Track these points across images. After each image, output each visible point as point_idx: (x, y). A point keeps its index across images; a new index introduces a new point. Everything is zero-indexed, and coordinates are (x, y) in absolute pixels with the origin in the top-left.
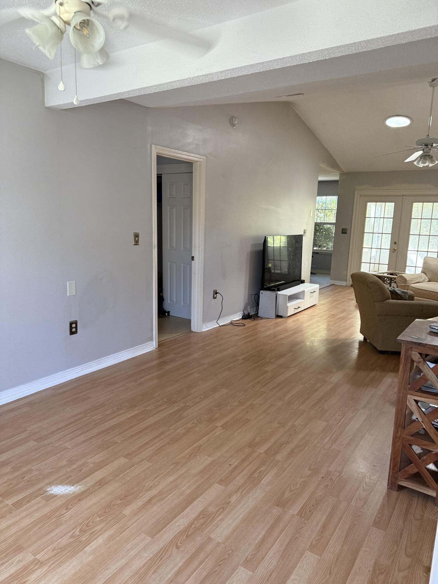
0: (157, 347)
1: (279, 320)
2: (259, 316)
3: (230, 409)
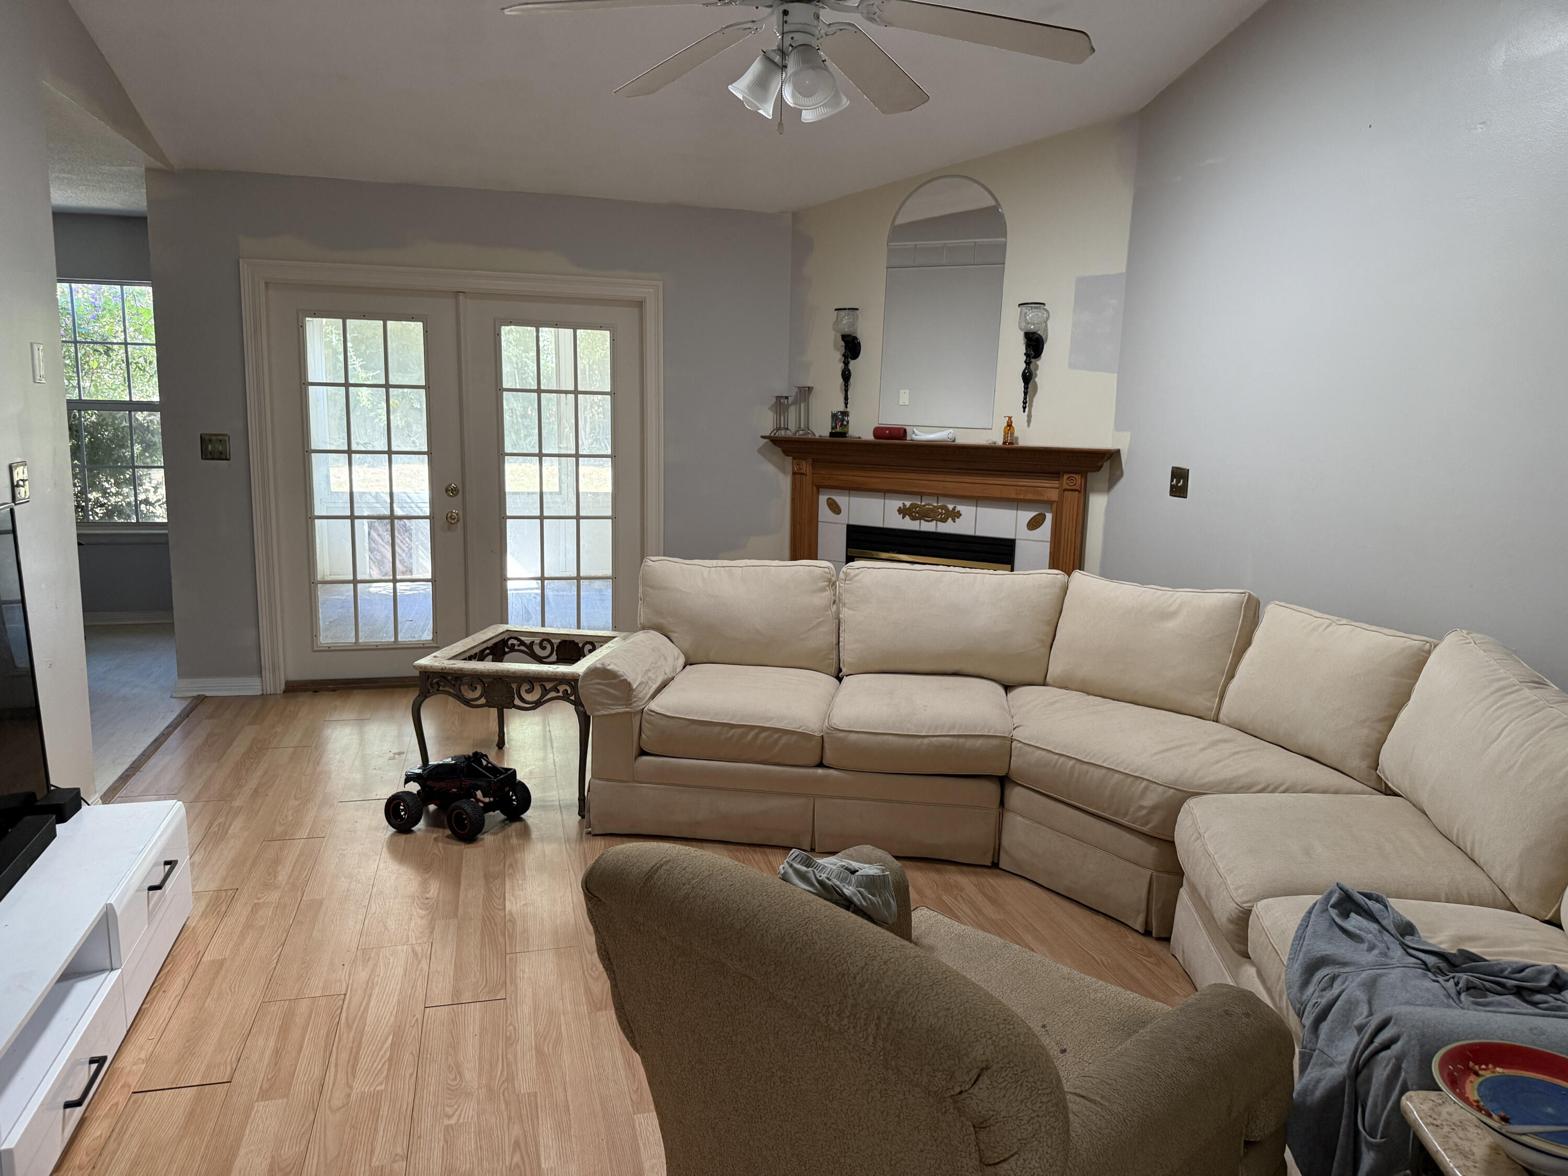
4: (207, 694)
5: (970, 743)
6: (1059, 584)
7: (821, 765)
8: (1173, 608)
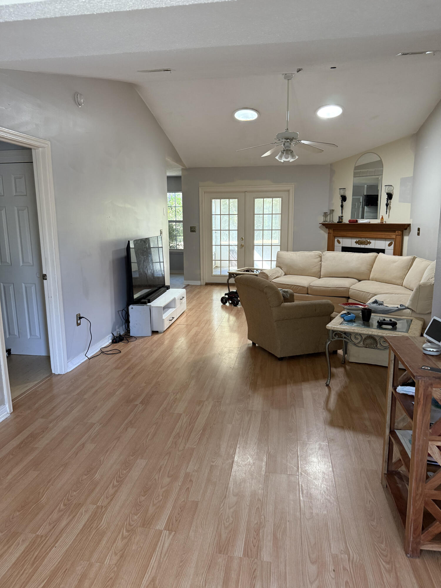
0: (12, 411)
1: (156, 337)
2: (131, 335)
3: (164, 492)
4: (190, 284)
5: (340, 289)
6: (375, 256)
7: (308, 294)
8: (397, 260)
